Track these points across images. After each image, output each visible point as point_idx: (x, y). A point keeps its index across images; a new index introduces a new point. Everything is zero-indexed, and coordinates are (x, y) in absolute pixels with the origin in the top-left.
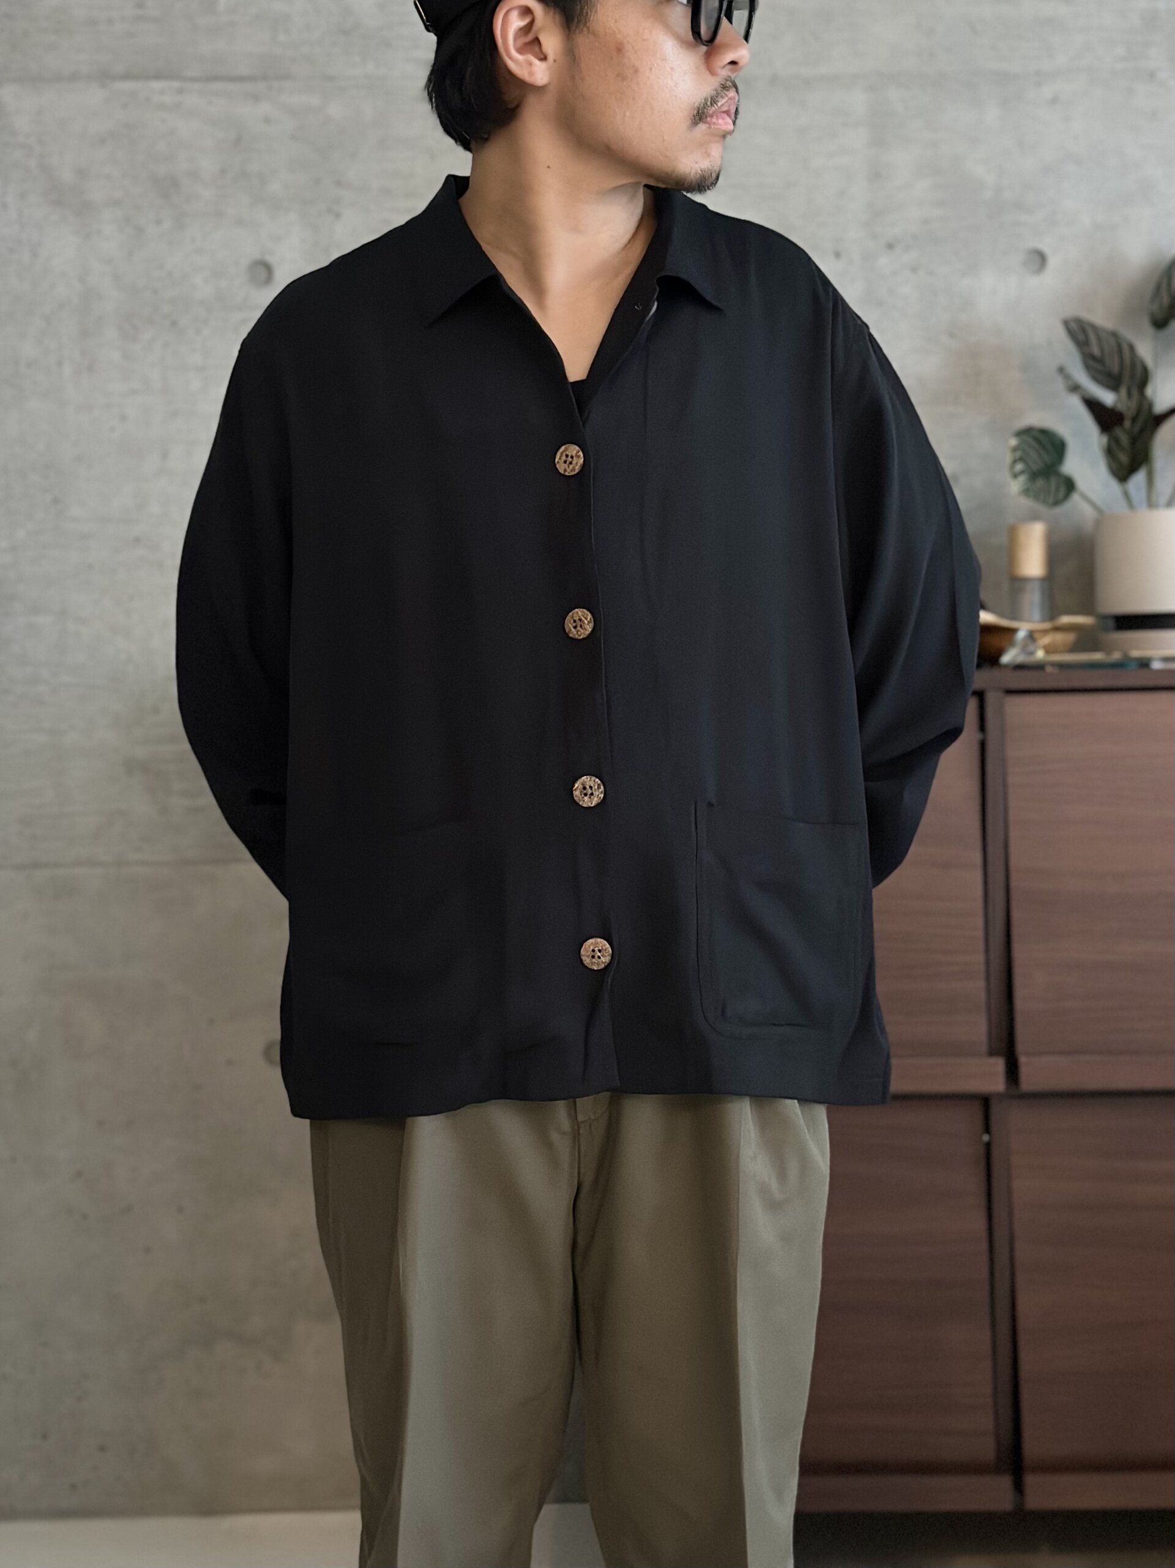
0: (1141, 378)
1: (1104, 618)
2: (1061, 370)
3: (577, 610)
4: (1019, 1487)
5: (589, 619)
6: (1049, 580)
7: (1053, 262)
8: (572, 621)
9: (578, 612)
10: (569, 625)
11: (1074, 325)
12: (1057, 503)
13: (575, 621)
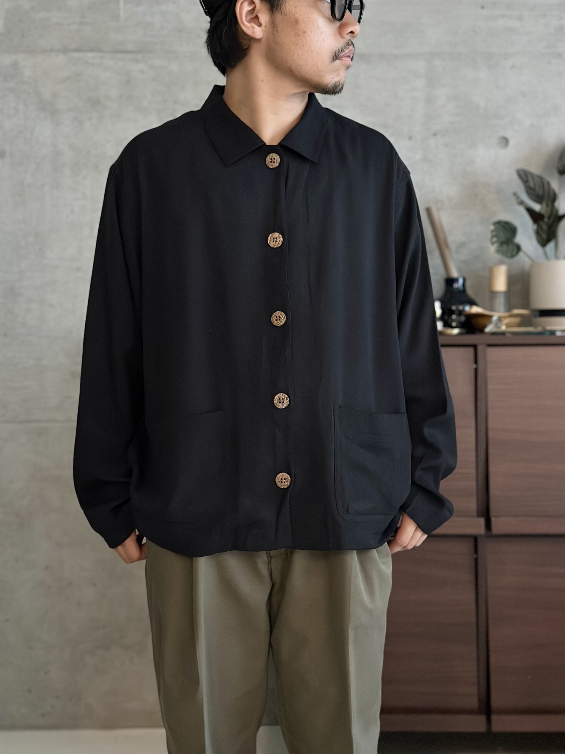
0: (553, 198)
1: (534, 311)
2: (515, 194)
3: (278, 312)
4: (489, 721)
5: (283, 317)
6: (508, 293)
7: (512, 143)
8: (275, 317)
9: (278, 313)
10: (273, 319)
11: (522, 173)
12: (512, 256)
13: (276, 317)
